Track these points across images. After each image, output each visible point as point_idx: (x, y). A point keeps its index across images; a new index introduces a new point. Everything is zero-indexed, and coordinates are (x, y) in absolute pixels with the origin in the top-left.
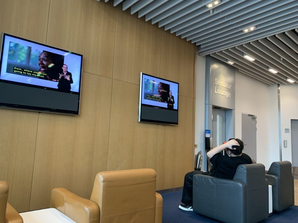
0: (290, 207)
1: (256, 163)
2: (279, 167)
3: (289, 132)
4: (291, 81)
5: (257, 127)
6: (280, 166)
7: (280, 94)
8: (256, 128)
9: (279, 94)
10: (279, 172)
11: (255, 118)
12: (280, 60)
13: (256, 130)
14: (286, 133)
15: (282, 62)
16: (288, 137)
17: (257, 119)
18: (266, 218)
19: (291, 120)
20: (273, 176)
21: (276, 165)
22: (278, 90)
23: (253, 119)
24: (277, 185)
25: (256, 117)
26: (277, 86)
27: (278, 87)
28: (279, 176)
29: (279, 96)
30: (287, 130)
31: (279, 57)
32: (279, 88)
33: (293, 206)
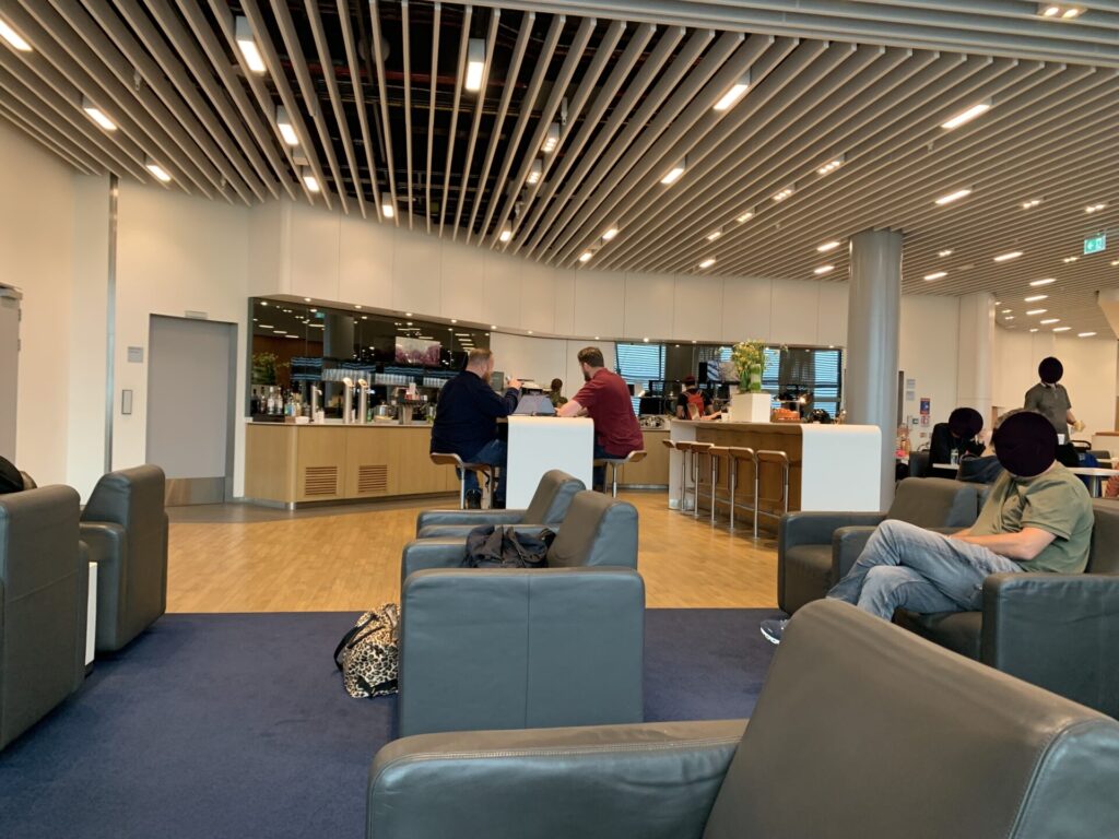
0: (153, 622)
1: (35, 486)
2: (126, 490)
3: (141, 361)
4: (160, 173)
5: (21, 337)
6: (129, 486)
7: (119, 217)
8: (19, 341)
9: (115, 217)
10: (123, 508)
11: (14, 299)
12: (132, 83)
13: (19, 349)
14: (131, 364)
15: (137, 92)
16: (137, 377)
17: (23, 305)
18: (75, 688)
19: (152, 316)
20: (103, 527)
21: (117, 485)
22: (111, 197)
23: (6, 301)
24: (116, 554)
25: (21, 294)
26: (107, 179)
27: (112, 187)
28: (125, 524)
29: (113, 224)
30: (134, 352)
31: (129, 69)
32: (116, 192)
33: (161, 620)
